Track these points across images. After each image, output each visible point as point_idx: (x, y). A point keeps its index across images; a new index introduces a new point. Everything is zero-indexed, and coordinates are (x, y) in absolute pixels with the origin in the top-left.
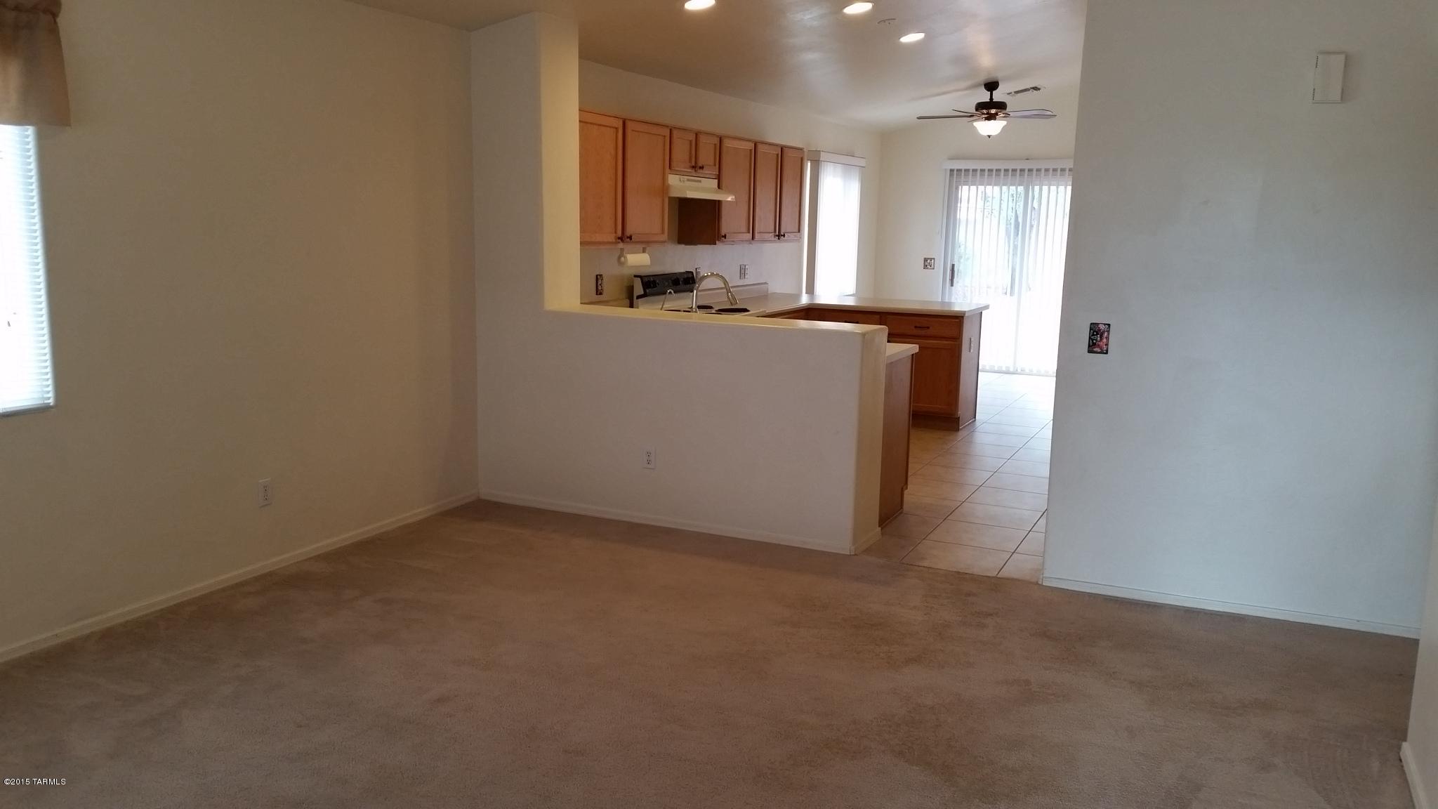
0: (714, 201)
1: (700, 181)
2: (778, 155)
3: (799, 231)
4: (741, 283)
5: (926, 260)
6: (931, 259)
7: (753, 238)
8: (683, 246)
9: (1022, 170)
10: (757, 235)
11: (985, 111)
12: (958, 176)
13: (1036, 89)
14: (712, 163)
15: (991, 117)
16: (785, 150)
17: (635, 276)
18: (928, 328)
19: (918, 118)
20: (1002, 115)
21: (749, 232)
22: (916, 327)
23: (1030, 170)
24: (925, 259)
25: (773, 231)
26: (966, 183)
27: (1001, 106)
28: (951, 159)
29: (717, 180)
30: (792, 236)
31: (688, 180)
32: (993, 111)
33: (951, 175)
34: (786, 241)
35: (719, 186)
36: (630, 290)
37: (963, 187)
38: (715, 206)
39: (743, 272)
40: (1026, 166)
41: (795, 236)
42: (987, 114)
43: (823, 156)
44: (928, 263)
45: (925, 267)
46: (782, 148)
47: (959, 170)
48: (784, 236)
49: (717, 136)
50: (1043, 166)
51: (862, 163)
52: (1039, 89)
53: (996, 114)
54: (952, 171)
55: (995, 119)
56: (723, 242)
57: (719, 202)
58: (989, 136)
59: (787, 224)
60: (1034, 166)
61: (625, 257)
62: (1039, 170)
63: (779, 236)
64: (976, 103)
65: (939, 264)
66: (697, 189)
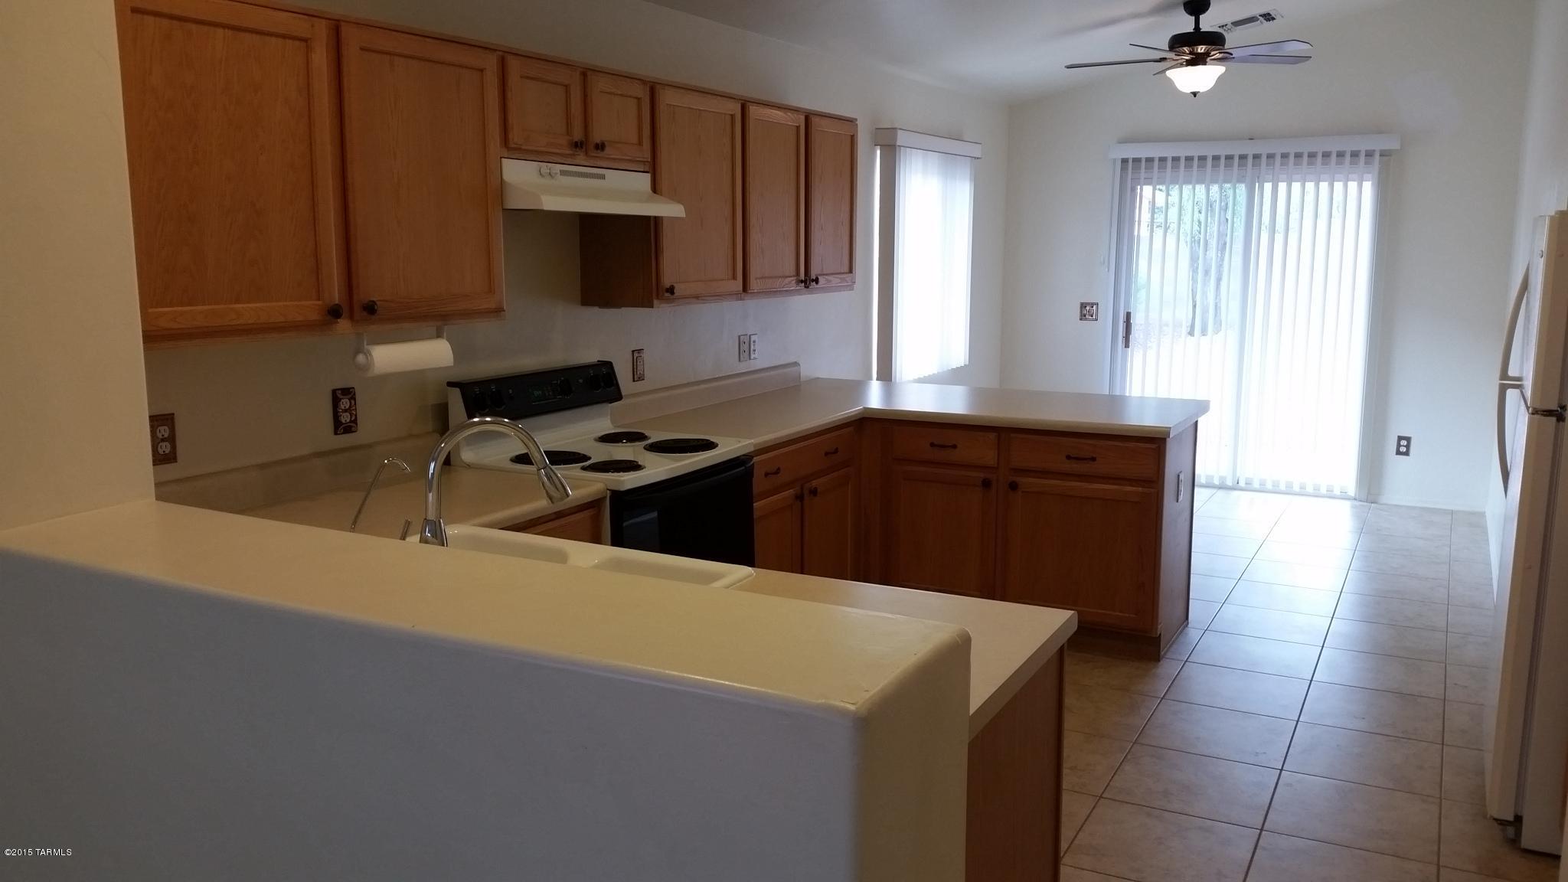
0: (646, 219)
1: (603, 177)
2: (798, 128)
3: (851, 271)
4: (743, 367)
5: (1083, 306)
6: (1092, 304)
7: (745, 289)
8: (596, 309)
9: (1243, 157)
10: (754, 285)
11: (1186, 49)
12: (1134, 171)
13: (1268, 17)
14: (634, 139)
15: (1197, 60)
16: (815, 120)
17: (450, 384)
18: (1094, 459)
19: (1068, 67)
20: (1218, 56)
21: (734, 278)
22: (1068, 457)
23: (1256, 157)
24: (1082, 304)
25: (793, 273)
26: (1148, 181)
27: (1215, 40)
28: (1125, 141)
29: (648, 176)
30: (835, 280)
31: (563, 173)
32: (1201, 49)
33: (1124, 168)
34: (825, 290)
35: (655, 189)
36: (442, 413)
37: (1144, 187)
38: (647, 228)
39: (745, 347)
40: (1250, 149)
41: (843, 280)
42: (1191, 53)
43: (902, 138)
44: (1087, 311)
45: (1083, 317)
46: (808, 117)
47: (1137, 161)
48: (817, 281)
49: (643, 82)
50: (1278, 149)
51: (977, 151)
52: (1273, 19)
53: (1207, 54)
54: (1125, 161)
55: (1205, 63)
56: (668, 301)
57: (657, 221)
58: (1195, 94)
59: (824, 256)
60: (1263, 149)
61: (368, 354)
62: (1270, 156)
63: (808, 281)
64: (1171, 36)
65: (1106, 313)
66: (595, 195)
